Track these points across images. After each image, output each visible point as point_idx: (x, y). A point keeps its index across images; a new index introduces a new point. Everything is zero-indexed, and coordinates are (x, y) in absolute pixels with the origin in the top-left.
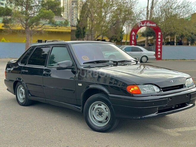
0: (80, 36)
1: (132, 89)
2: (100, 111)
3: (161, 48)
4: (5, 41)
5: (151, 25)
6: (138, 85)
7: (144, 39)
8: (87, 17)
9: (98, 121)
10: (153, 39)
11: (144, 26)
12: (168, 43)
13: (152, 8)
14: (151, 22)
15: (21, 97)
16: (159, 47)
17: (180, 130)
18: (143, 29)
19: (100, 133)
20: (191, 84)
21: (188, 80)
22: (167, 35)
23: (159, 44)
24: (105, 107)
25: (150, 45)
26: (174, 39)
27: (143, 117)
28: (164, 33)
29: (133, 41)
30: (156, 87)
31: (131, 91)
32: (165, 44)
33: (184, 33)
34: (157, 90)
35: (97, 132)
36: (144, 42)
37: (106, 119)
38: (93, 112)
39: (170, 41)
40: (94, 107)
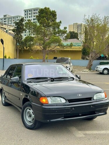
0: (86, 54)
2: (30, 114)
4: (33, 58)
9: (29, 121)
24: (33, 111)
37: (33, 120)
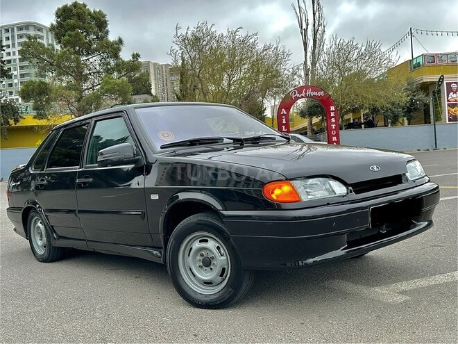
1: (277, 192)
2: (205, 256)
3: (337, 135)
5: (315, 94)
6: (291, 179)
7: (305, 123)
8: (194, 90)
9: (203, 280)
10: (322, 120)
11: (302, 97)
12: (350, 126)
13: (314, 64)
14: (314, 89)
15: (40, 243)
16: (334, 133)
17: (404, 286)
18: (301, 103)
19: (210, 311)
20: (420, 175)
21: (411, 164)
22: (347, 113)
23: (334, 128)
24: (218, 245)
25: (316, 133)
26: (360, 118)
27: (311, 260)
28: (341, 109)
29: (284, 127)
30: (337, 183)
31: (274, 196)
32: (344, 128)
33: (378, 105)
34: (340, 189)
35: (200, 310)
36: (306, 128)
37: (221, 275)
38: (190, 260)
39: (352, 122)
40: (191, 249)
